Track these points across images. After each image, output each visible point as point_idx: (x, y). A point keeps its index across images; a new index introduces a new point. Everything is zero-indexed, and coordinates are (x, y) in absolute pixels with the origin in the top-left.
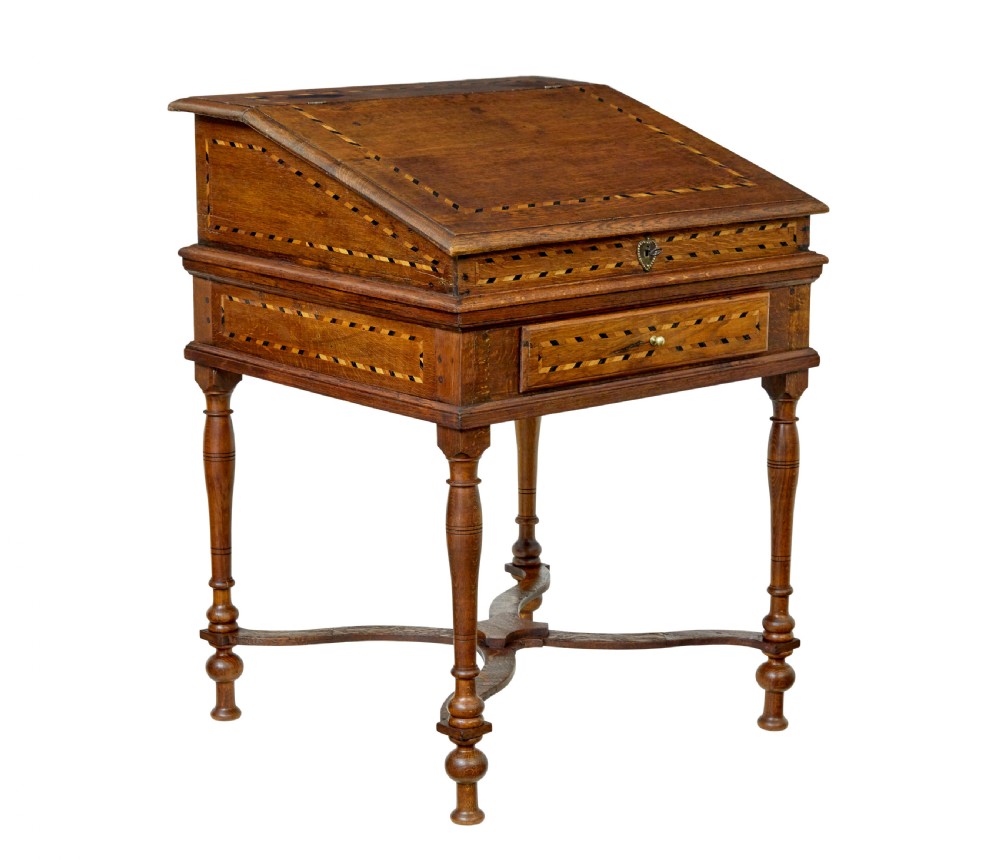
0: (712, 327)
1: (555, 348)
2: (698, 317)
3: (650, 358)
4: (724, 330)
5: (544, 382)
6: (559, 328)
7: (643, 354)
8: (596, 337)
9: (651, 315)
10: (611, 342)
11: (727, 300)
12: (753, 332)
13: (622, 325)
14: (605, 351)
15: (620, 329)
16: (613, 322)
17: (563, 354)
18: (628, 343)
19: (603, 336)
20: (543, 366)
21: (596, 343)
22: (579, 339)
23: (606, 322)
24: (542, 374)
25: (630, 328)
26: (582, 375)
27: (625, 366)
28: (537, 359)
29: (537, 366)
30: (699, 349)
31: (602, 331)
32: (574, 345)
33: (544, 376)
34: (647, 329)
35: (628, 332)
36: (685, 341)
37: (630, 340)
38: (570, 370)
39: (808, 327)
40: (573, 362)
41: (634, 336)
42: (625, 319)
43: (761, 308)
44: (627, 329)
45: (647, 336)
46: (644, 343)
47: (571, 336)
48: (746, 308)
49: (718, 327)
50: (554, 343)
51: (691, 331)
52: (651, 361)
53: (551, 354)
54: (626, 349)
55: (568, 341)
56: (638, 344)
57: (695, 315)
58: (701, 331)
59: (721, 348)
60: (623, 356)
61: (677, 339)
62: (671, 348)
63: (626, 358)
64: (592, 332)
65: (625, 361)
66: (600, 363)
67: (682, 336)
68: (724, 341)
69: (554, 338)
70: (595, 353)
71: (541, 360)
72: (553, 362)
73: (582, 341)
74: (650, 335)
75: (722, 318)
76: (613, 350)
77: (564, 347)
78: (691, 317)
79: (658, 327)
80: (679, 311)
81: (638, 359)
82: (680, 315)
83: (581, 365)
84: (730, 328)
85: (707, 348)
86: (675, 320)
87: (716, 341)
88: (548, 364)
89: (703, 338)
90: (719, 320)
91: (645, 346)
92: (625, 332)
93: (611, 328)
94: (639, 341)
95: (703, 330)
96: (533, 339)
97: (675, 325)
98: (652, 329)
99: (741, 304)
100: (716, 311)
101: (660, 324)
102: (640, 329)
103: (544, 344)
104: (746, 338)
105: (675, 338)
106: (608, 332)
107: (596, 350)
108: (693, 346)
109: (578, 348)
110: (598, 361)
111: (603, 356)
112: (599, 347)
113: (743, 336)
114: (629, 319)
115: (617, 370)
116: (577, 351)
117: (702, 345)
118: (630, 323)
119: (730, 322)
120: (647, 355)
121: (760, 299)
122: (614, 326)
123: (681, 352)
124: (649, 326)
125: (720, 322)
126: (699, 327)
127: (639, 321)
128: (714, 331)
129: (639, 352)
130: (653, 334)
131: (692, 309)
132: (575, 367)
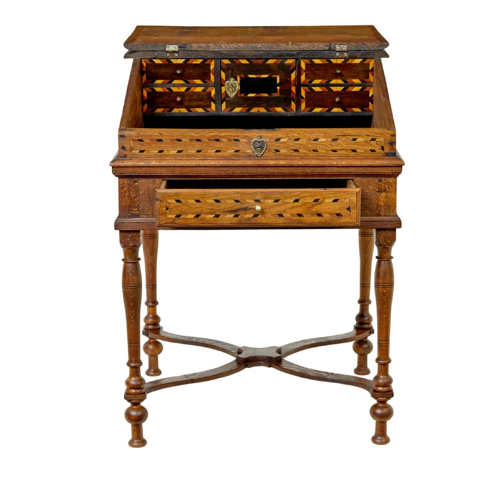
0: (308, 205)
1: (179, 204)
2: (296, 198)
3: (256, 218)
4: (318, 208)
5: (171, 223)
6: (182, 193)
7: (251, 215)
8: (212, 201)
9: (257, 193)
10: (222, 206)
11: (323, 190)
12: (344, 212)
13: (233, 196)
14: (220, 210)
15: (230, 199)
16: (226, 194)
17: (185, 208)
18: (236, 208)
19: (217, 201)
20: (170, 214)
21: (211, 204)
22: (198, 201)
23: (220, 193)
24: (169, 218)
25: (239, 199)
26: (201, 222)
27: (235, 220)
28: (165, 209)
29: (165, 213)
30: (298, 218)
31: (217, 198)
32: (195, 204)
33: (171, 220)
34: (253, 201)
35: (237, 201)
36: (285, 211)
37: (238, 206)
38: (191, 219)
40: (193, 214)
41: (242, 204)
42: (235, 193)
43: (351, 198)
44: (236, 199)
45: (253, 205)
46: (251, 209)
47: (191, 199)
48: (337, 197)
49: (313, 206)
50: (178, 201)
51: (289, 205)
52: (257, 220)
53: (176, 207)
54: (236, 211)
55: (189, 201)
56: (245, 209)
57: (294, 196)
58: (298, 206)
59: (317, 219)
60: (234, 215)
61: (278, 209)
62: (273, 215)
63: (236, 216)
64: (208, 198)
65: (236, 218)
66: (214, 217)
67: (283, 208)
68: (320, 215)
69: (178, 198)
70: (211, 211)
71: (168, 210)
72: (178, 212)
73: (200, 202)
74: (256, 205)
75: (316, 200)
76: (225, 210)
77: (186, 204)
78: (291, 197)
79: (262, 201)
80: (280, 192)
81: (246, 218)
82: (280, 195)
83: (200, 217)
84: (324, 208)
85: (304, 218)
86: (277, 198)
87: (311, 214)
88: (174, 213)
89: (300, 210)
90: (314, 201)
91: (251, 211)
92: (235, 201)
93: (224, 197)
94: (247, 208)
95: (300, 206)
96: (161, 197)
97: (277, 201)
98: (257, 201)
99: (333, 194)
100: (311, 196)
101: (263, 199)
102: (247, 201)
103: (170, 201)
104: (338, 215)
105: (275, 208)
106: (221, 199)
107: (212, 209)
108: (292, 215)
109: (196, 206)
110: (214, 215)
111: (217, 213)
112: (214, 208)
113: (336, 214)
114: (238, 193)
115: (229, 222)
116: (196, 208)
117: (300, 215)
118: (239, 195)
119: (324, 204)
120: (253, 216)
121: (351, 192)
122: (226, 196)
123: (282, 218)
124: (255, 199)
125: (315, 203)
126: (296, 204)
127: (246, 196)
128: (310, 207)
129: (246, 214)
130: (258, 205)
131: (291, 192)
132: (195, 217)
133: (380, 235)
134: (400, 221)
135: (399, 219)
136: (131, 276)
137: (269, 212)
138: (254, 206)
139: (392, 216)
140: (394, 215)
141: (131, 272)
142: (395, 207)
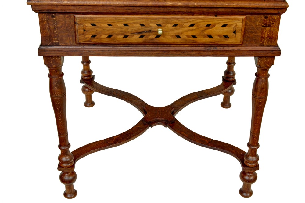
0: (201, 29)
1: (94, 27)
2: (191, 23)
3: (158, 39)
4: (210, 31)
5: (89, 41)
6: (97, 18)
7: (154, 36)
8: (121, 25)
9: (159, 18)
10: (130, 29)
11: (214, 17)
12: (231, 34)
13: (139, 21)
14: (128, 32)
15: (137, 23)
16: (132, 19)
17: (99, 30)
18: (142, 30)
19: (126, 25)
20: (87, 35)
21: (120, 27)
22: (109, 25)
23: (127, 18)
24: (86, 38)
25: (144, 23)
26: (113, 41)
27: (141, 40)
28: (83, 30)
29: (83, 34)
30: (193, 39)
31: (125, 23)
32: (107, 27)
33: (88, 39)
34: (156, 25)
35: (142, 25)
36: (182, 33)
37: (143, 29)
38: (105, 38)
39: (277, 36)
40: (106, 35)
41: (147, 27)
42: (140, 18)
43: (237, 24)
44: (141, 24)
45: (155, 28)
46: (153, 31)
47: (104, 23)
48: (226, 22)
49: (206, 29)
50: (93, 25)
51: (186, 29)
52: (159, 40)
53: (92, 29)
54: (141, 33)
55: (102, 25)
56: (149, 31)
57: (190, 22)
58: (193, 30)
59: (207, 40)
60: (140, 36)
61: (176, 32)
62: (172, 36)
63: (142, 37)
64: (118, 22)
65: (141, 38)
66: (124, 37)
67: (180, 31)
68: (210, 36)
69: (93, 22)
70: (121, 32)
71: (85, 31)
72: (94, 33)
73: (111, 25)
74: (158, 28)
75: (208, 25)
76: (132, 32)
77: (100, 27)
78: (187, 22)
79: (163, 25)
80: (178, 19)
81: (149, 39)
82: (179, 21)
83: (112, 37)
84: (214, 31)
85: (198, 38)
86: (176, 23)
87: (204, 36)
88: (90, 34)
89: (194, 33)
90: (206, 26)
91: (154, 33)
92: (141, 25)
93: (131, 22)
94: (150, 30)
95: (195, 30)
96: (79, 22)
97: (175, 25)
98: (159, 25)
99: (223, 20)
100: (204, 22)
101: (164, 23)
102: (151, 25)
103: (86, 24)
104: (226, 37)
105: (174, 31)
106: (129, 23)
107: (121, 31)
108: (188, 36)
109: (108, 29)
110: (123, 36)
111: (126, 35)
112: (123, 30)
113: (224, 36)
114: (143, 18)
115: (135, 42)
116: (109, 30)
117: (194, 37)
118: (144, 20)
119: (214, 28)
120: (156, 37)
121: (238, 19)
122: (133, 21)
123: (179, 39)
124: (157, 24)
125: (207, 27)
126: (191, 28)
127: (150, 21)
128: (203, 31)
129: (150, 35)
130: (160, 28)
131: (188, 19)
132: (108, 37)
133: (261, 61)
134: (280, 51)
135: (279, 48)
136: (56, 89)
137: (169, 34)
138: (156, 30)
139: (273, 46)
140: (275, 45)
141: (56, 86)
142: (276, 39)
